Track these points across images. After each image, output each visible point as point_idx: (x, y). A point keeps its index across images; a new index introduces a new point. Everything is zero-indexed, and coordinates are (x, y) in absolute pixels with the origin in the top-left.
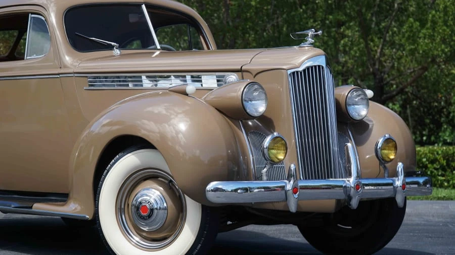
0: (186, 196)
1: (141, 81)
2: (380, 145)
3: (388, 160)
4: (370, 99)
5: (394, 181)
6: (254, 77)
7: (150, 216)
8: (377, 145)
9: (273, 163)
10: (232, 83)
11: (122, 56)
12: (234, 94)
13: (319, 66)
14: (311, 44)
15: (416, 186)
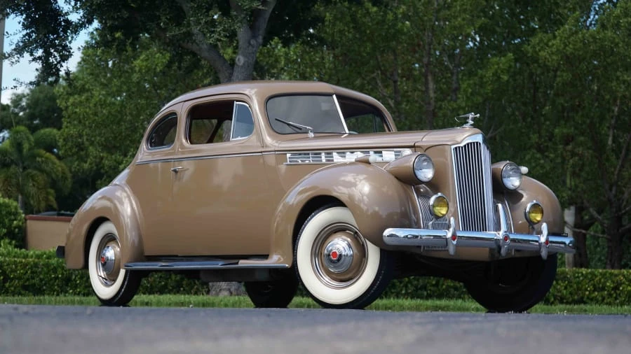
0: (367, 241)
1: (332, 157)
2: (528, 210)
3: (536, 221)
4: (525, 175)
5: (539, 238)
6: (425, 152)
7: (339, 260)
8: (526, 210)
9: (437, 217)
10: (406, 156)
11: (315, 138)
12: (408, 164)
13: (477, 143)
14: (471, 125)
15: (563, 245)
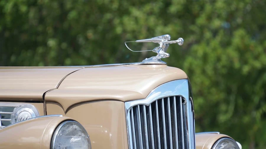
6: (66, 112)
10: (27, 121)
13: (178, 97)
